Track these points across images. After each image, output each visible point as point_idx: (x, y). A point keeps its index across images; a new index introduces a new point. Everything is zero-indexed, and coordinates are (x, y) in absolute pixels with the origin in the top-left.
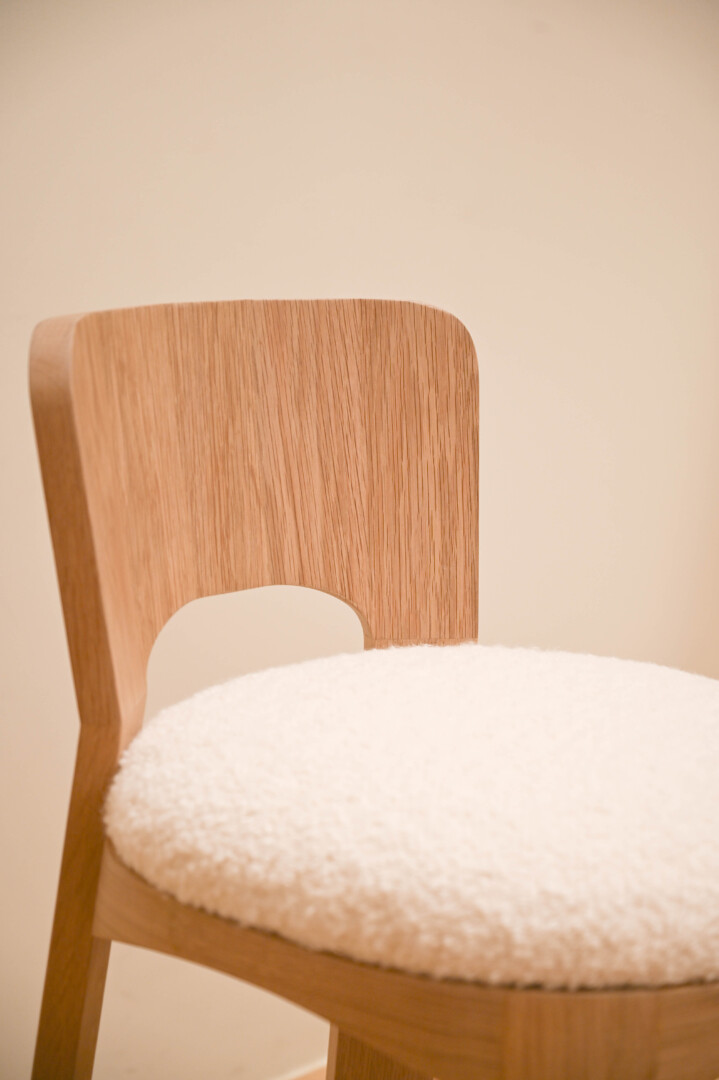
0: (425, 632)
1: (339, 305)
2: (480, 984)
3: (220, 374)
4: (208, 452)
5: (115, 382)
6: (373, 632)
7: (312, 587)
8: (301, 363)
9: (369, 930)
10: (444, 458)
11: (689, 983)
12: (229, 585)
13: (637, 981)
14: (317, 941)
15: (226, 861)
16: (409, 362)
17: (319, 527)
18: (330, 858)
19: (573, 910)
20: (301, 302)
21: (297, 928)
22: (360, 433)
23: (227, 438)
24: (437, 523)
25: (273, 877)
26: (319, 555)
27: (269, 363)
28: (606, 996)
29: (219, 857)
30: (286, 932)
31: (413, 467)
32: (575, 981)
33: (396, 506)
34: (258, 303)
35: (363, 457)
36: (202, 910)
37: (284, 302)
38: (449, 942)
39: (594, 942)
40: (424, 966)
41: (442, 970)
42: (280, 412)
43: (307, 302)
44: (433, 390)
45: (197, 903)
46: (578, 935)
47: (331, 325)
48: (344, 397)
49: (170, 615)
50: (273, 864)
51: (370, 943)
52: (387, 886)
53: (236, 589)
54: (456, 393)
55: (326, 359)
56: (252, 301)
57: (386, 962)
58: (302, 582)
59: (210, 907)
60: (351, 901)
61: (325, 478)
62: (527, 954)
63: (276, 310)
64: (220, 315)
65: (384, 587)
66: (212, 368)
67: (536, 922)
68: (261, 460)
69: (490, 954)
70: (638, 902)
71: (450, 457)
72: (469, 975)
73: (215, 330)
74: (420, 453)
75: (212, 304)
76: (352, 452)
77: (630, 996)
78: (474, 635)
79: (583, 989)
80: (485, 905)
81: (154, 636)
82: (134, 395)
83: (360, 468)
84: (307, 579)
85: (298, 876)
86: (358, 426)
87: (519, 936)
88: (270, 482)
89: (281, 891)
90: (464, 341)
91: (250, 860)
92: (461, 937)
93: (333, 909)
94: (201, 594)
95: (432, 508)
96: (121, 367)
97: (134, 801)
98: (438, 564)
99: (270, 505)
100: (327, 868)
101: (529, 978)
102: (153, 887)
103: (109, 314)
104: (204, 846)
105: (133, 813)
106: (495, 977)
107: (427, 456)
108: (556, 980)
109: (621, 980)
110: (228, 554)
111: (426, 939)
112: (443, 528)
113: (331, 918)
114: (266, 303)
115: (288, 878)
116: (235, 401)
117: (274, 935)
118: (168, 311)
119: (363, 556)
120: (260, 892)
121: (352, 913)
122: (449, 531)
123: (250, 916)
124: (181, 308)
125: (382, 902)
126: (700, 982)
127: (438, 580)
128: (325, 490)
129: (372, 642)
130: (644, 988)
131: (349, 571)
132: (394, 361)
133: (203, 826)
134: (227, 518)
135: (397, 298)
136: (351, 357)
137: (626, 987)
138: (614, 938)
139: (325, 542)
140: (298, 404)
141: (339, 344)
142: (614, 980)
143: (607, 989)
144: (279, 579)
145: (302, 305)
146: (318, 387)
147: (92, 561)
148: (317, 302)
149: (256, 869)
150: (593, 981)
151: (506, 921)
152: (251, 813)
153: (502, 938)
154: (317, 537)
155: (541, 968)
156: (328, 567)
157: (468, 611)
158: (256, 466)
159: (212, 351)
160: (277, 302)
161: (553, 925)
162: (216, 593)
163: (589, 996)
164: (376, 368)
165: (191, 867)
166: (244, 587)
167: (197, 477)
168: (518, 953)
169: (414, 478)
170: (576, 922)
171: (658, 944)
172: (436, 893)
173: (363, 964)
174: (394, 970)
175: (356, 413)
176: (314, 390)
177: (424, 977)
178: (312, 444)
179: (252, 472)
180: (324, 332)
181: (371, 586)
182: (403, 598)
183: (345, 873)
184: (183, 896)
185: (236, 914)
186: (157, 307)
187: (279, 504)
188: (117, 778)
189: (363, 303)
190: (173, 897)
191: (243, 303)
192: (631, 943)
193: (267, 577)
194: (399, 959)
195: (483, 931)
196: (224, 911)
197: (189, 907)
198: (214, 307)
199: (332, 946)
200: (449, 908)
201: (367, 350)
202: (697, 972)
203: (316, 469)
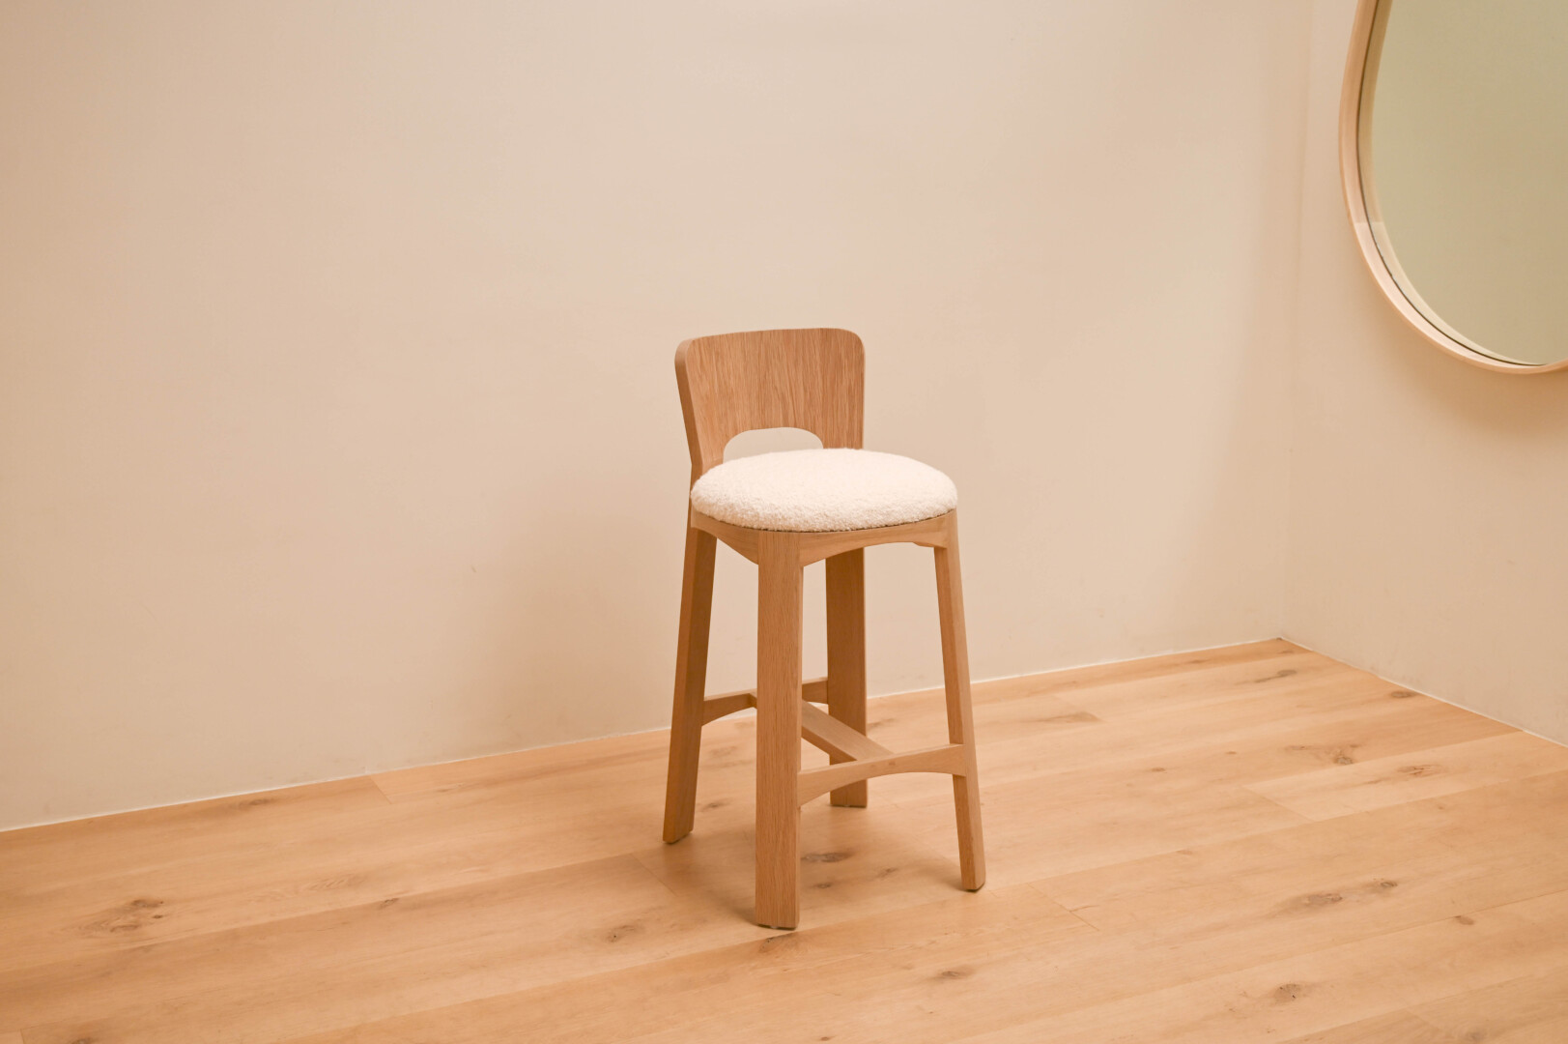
1: (812, 330)
3: (763, 355)
4: (757, 381)
6: (826, 443)
7: (799, 428)
8: (797, 351)
10: (851, 384)
12: (765, 426)
16: (838, 350)
17: (803, 407)
22: (819, 374)
23: (766, 377)
26: (802, 417)
27: (784, 352)
31: (839, 387)
33: (832, 401)
35: (821, 384)
41: (743, 525)
42: (788, 368)
44: (847, 360)
46: (776, 515)
47: (809, 338)
48: (813, 362)
49: (736, 435)
54: (855, 361)
55: (807, 349)
58: (795, 426)
61: (805, 391)
62: (763, 520)
63: (787, 333)
64: (763, 335)
65: (828, 429)
66: (760, 353)
67: (766, 511)
68: (780, 383)
69: (754, 520)
70: (795, 507)
71: (853, 383)
73: (761, 340)
74: (842, 382)
76: (816, 381)
78: (862, 446)
81: (727, 441)
83: (819, 387)
84: (798, 425)
86: (819, 372)
87: (761, 515)
88: (783, 392)
90: (858, 343)
94: (752, 429)
95: (846, 402)
96: (717, 354)
98: (848, 422)
99: (783, 399)
101: (764, 527)
103: (713, 337)
107: (844, 383)
109: (788, 529)
110: (765, 415)
112: (849, 408)
114: (784, 331)
116: (769, 363)
118: (742, 335)
119: (820, 418)
120: (710, 505)
122: (852, 409)
124: (746, 334)
125: (732, 506)
127: (848, 427)
128: (805, 395)
129: (826, 446)
131: (814, 422)
132: (833, 350)
134: (765, 403)
135: (834, 327)
136: (816, 348)
137: (791, 531)
139: (805, 413)
140: (795, 365)
141: (812, 344)
144: (786, 425)
145: (797, 331)
146: (803, 359)
150: (781, 529)
153: (757, 515)
154: (802, 410)
156: (806, 421)
157: (859, 437)
158: (778, 386)
159: (760, 347)
162: (759, 428)
164: (826, 352)
167: (752, 390)
168: (761, 519)
169: (839, 390)
170: (777, 512)
173: (728, 524)
175: (818, 369)
176: (801, 360)
178: (800, 378)
179: (776, 388)
180: (806, 340)
181: (823, 429)
182: (835, 434)
187: (787, 399)
189: (822, 329)
193: (781, 424)
194: (734, 522)
198: (762, 332)
200: (746, 507)
201: (823, 346)
202: (811, 528)
203: (802, 388)
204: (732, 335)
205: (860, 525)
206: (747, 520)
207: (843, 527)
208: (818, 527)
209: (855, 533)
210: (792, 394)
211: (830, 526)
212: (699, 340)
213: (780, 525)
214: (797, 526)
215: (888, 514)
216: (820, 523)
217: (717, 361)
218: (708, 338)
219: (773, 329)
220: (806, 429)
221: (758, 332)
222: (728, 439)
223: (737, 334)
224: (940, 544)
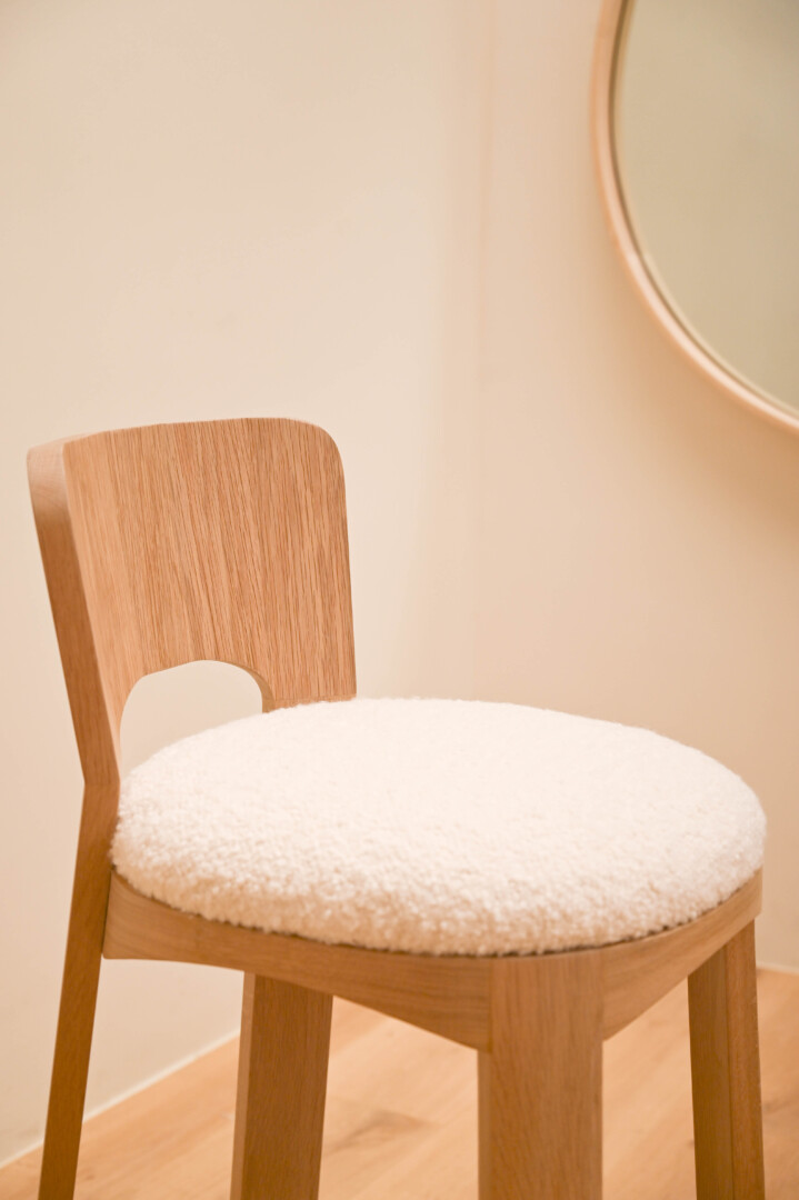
0: (315, 693)
1: (231, 424)
2: (470, 956)
3: (146, 486)
4: (143, 554)
5: (81, 498)
6: (274, 694)
7: (225, 661)
8: (205, 473)
9: (379, 923)
10: (321, 546)
11: (623, 941)
13: (586, 943)
14: (335, 937)
15: (247, 882)
16: (289, 469)
17: (227, 609)
18: (337, 871)
19: (536, 892)
20: (202, 423)
21: (317, 928)
22: (254, 531)
23: (155, 540)
24: (319, 601)
25: (291, 890)
26: (229, 635)
27: (181, 476)
28: (565, 956)
29: (240, 880)
30: (305, 933)
31: (297, 556)
32: (542, 947)
33: (286, 589)
34: (170, 425)
35: (257, 550)
36: (227, 923)
37: (189, 424)
38: (444, 925)
39: (556, 915)
40: (426, 947)
41: (440, 949)
42: (192, 517)
43: (206, 423)
44: (308, 490)
45: (222, 919)
46: (543, 911)
47: (226, 442)
48: (239, 500)
49: (129, 691)
50: (288, 881)
51: (381, 933)
52: (390, 888)
53: (171, 666)
54: (327, 492)
55: (224, 469)
56: (165, 425)
57: (393, 947)
58: (218, 658)
59: (235, 920)
60: (361, 902)
61: (230, 571)
62: (507, 929)
63: (183, 430)
64: (143, 438)
65: (281, 657)
66: (141, 484)
67: (510, 904)
68: (180, 557)
71: (326, 546)
72: (462, 950)
73: (140, 451)
74: (302, 544)
75: (137, 429)
76: (248, 546)
77: (583, 954)
78: (354, 691)
79: (548, 952)
80: (467, 894)
81: (122, 709)
82: (93, 510)
83: (255, 559)
84: (222, 654)
85: (312, 887)
86: (252, 523)
87: (499, 917)
88: (188, 575)
89: (300, 900)
90: (331, 449)
91: (268, 879)
92: (454, 921)
93: (346, 909)
94: (146, 672)
95: (314, 588)
97: (147, 843)
98: (322, 635)
99: (190, 594)
100: (336, 879)
101: (508, 947)
102: (177, 910)
104: (225, 872)
105: (149, 852)
106: (482, 950)
107: (308, 545)
108: (528, 947)
109: (575, 943)
110: (163, 639)
111: (427, 925)
112: (323, 603)
113: (345, 916)
114: (176, 426)
115: (304, 890)
116: (158, 509)
117: (295, 936)
119: (262, 631)
120: (281, 903)
121: (363, 911)
122: (329, 605)
123: (274, 922)
124: (116, 435)
125: (387, 900)
126: (631, 939)
127: (322, 647)
128: (230, 580)
130: (592, 947)
131: (253, 643)
132: (276, 468)
133: (219, 856)
134: (160, 608)
136: (243, 468)
137: (579, 948)
138: (569, 911)
139: (233, 624)
140: (205, 508)
141: (233, 456)
142: (571, 943)
143: (564, 951)
144: (200, 656)
145: (203, 425)
146: (220, 495)
147: (92, 650)
148: (214, 422)
149: (273, 885)
150: (556, 946)
151: (488, 905)
152: (260, 843)
154: (226, 617)
155: (518, 939)
156: (237, 644)
157: (348, 672)
158: (177, 562)
159: (140, 469)
160: (184, 424)
161: (523, 905)
162: (157, 670)
163: (551, 957)
164: (263, 475)
165: (215, 890)
166: (176, 665)
167: (137, 575)
168: (499, 929)
169: (298, 564)
170: (540, 901)
171: (600, 913)
172: (430, 889)
174: (401, 953)
175: (250, 513)
176: (216, 494)
177: (426, 955)
180: (221, 449)
181: (269, 656)
182: (296, 665)
183: (351, 881)
184: (208, 914)
185: (259, 924)
186: (100, 435)
187: (196, 593)
188: (119, 827)
189: (249, 422)
190: (199, 916)
191: (158, 427)
192: (581, 913)
193: (191, 655)
194: (405, 944)
195: (471, 915)
196: (248, 922)
197: (215, 922)
198: (138, 432)
199: (348, 939)
201: (255, 461)
202: (630, 932)
203: (222, 563)
206: (459, 933)
210: (204, 577)
213: (557, 935)
214: (599, 932)
216: (648, 914)
219: (157, 423)
220: (235, 662)
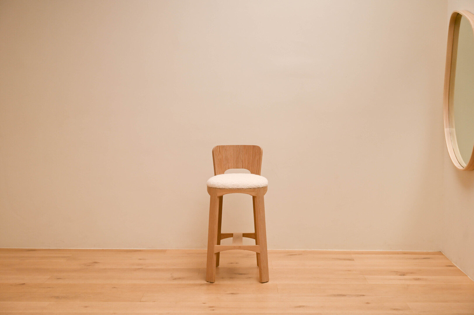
12: (237, 168)
33: (254, 163)
35: (252, 159)
58: (245, 168)
61: (248, 160)
63: (245, 146)
70: (217, 183)
74: (256, 158)
90: (261, 149)
94: (233, 168)
96: (225, 150)
99: (242, 161)
114: (244, 145)
118: (233, 146)
129: (251, 173)
144: (243, 168)
146: (248, 152)
154: (247, 165)
158: (241, 158)
169: (255, 160)
175: (251, 155)
178: (247, 157)
198: (238, 145)
202: (219, 188)
203: (247, 160)
204: (230, 146)
205: (231, 188)
207: (227, 188)
208: (221, 187)
209: (229, 190)
210: (245, 160)
211: (224, 188)
212: (220, 146)
213: (214, 186)
214: (217, 187)
215: (238, 186)
217: (225, 151)
218: (223, 146)
220: (247, 169)
221: (237, 145)
222: (226, 170)
223: (232, 146)
224: (254, 195)
